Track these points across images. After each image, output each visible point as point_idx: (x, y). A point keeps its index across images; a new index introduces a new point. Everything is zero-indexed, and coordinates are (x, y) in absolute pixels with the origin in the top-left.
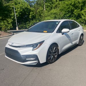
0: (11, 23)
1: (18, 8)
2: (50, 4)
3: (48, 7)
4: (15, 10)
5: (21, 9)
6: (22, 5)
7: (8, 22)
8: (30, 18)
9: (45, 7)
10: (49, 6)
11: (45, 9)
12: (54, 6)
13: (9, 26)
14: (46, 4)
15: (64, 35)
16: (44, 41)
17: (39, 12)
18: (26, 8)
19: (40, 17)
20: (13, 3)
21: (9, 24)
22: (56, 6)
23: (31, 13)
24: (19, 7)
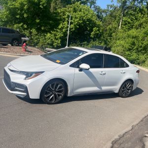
0: (60, 38)
1: (76, 18)
2: (131, 20)
3: (126, 24)
4: (71, 19)
5: (80, 20)
6: (84, 13)
7: (55, 35)
8: (91, 36)
9: (121, 23)
10: (129, 23)
11: (120, 27)
12: (137, 23)
13: (55, 42)
14: (124, 19)
15: (83, 72)
16: (44, 72)
17: (111, 30)
18: (89, 20)
19: (109, 38)
20: (72, 9)
21: (57, 39)
22: (140, 25)
23: (95, 29)
24: (77, 16)
